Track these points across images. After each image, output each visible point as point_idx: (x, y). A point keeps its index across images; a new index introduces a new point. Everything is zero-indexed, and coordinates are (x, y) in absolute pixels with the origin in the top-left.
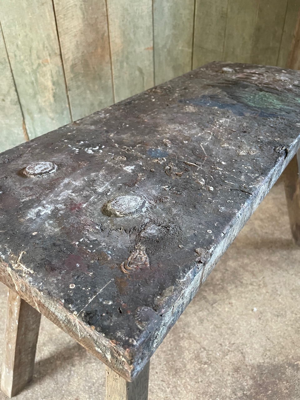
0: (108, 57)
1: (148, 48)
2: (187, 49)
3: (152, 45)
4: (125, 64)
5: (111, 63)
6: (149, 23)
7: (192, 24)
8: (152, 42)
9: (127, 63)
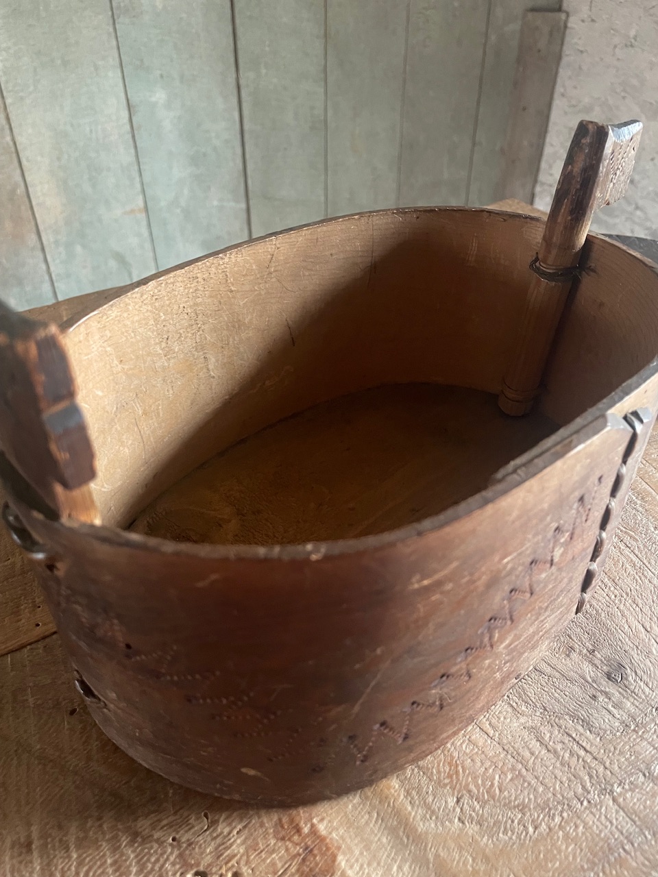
0: (34, 237)
1: (132, 211)
2: (232, 204)
3: (141, 204)
4: (78, 249)
5: (43, 249)
6: (127, 157)
7: (239, 151)
8: (141, 197)
9: (84, 246)
